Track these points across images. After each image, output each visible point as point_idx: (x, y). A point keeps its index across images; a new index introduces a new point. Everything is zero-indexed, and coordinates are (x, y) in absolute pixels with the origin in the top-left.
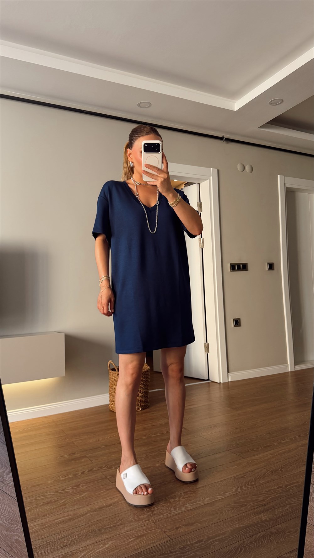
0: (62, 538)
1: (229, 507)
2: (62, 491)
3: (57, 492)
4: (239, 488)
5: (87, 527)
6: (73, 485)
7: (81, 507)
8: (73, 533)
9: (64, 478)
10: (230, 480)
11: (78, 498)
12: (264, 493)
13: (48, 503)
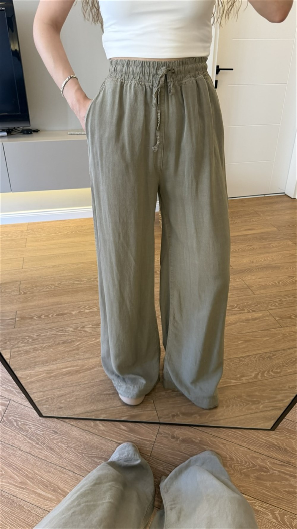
0: (61, 396)
1: (239, 400)
2: (81, 329)
3: (76, 328)
4: (260, 374)
5: (88, 387)
6: (94, 322)
7: (91, 356)
8: (73, 391)
9: (88, 311)
10: (255, 358)
11: (92, 342)
12: (286, 390)
13: (64, 342)
